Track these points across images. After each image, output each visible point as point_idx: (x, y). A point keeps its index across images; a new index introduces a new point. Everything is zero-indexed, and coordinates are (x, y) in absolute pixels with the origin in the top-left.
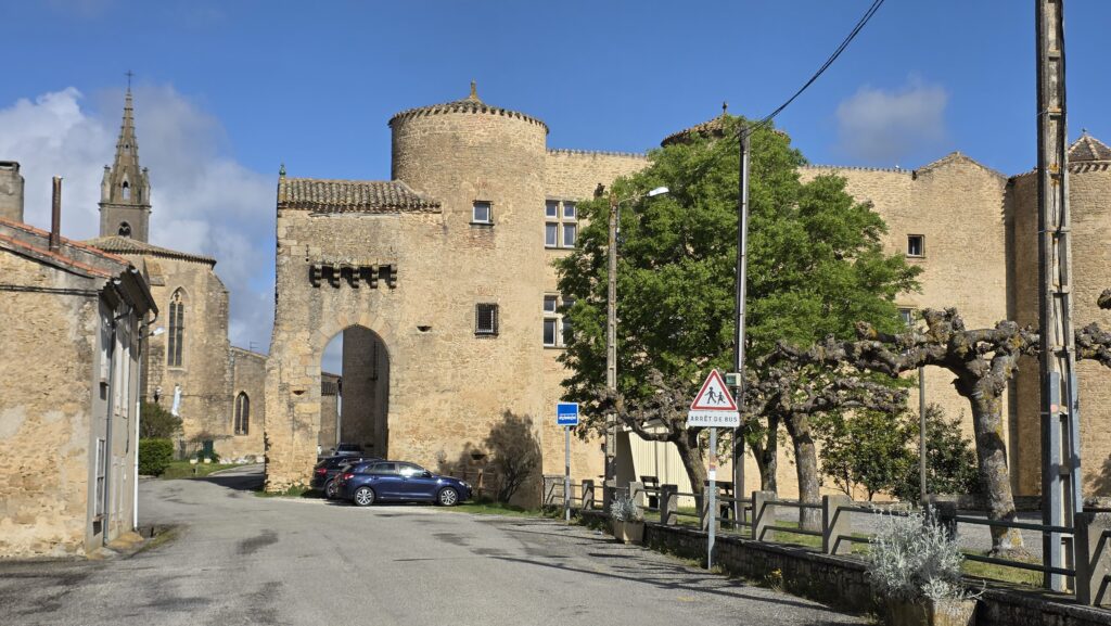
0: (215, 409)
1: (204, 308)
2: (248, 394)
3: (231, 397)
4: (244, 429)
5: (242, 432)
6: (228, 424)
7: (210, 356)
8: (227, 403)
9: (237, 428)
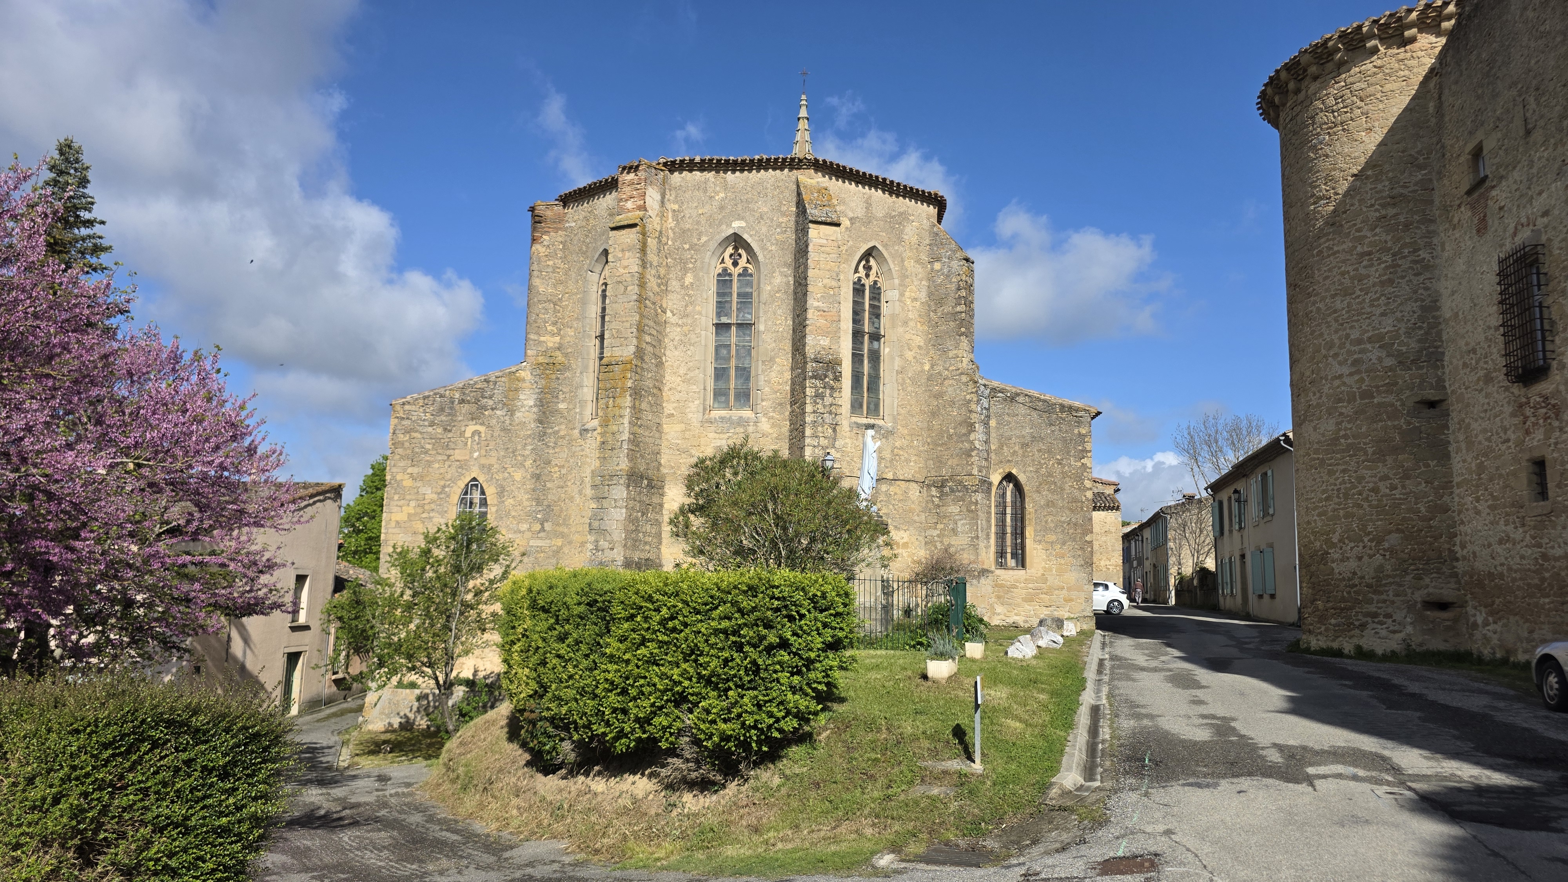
0: (954, 509)
1: (923, 295)
2: (1022, 478)
3: (985, 484)
4: (1014, 555)
5: (1011, 562)
6: (982, 545)
7: (939, 396)
8: (979, 497)
9: (1001, 554)
